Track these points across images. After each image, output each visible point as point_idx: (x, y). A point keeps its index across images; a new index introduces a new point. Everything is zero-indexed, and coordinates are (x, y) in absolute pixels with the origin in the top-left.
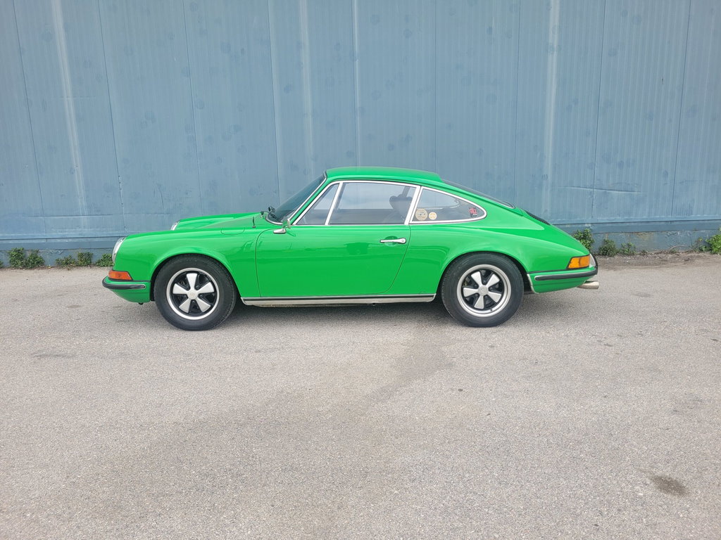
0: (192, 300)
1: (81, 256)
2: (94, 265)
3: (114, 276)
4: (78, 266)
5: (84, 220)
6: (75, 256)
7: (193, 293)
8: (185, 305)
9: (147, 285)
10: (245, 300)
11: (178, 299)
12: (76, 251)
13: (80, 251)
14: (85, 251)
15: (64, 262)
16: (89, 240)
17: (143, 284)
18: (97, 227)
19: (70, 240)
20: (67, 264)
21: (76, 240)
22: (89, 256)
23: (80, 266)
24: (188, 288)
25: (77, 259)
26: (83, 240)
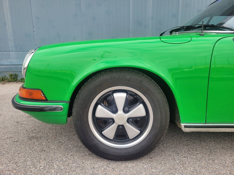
0: (119, 126)
1: (11, 75)
2: (19, 81)
3: (24, 95)
4: (9, 81)
5: (13, 54)
6: (8, 76)
7: (120, 117)
8: (110, 131)
9: (64, 106)
10: (186, 127)
11: (102, 123)
12: (8, 73)
13: (11, 73)
14: (13, 73)
15: (1, 79)
16: (16, 66)
17: (60, 105)
18: (21, 59)
19: (5, 66)
20: (3, 80)
21: (8, 66)
22: (16, 76)
23: (11, 81)
24: (115, 111)
25: (9, 78)
26: (12, 66)
